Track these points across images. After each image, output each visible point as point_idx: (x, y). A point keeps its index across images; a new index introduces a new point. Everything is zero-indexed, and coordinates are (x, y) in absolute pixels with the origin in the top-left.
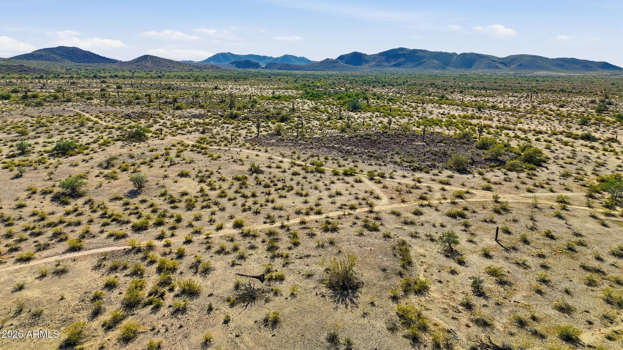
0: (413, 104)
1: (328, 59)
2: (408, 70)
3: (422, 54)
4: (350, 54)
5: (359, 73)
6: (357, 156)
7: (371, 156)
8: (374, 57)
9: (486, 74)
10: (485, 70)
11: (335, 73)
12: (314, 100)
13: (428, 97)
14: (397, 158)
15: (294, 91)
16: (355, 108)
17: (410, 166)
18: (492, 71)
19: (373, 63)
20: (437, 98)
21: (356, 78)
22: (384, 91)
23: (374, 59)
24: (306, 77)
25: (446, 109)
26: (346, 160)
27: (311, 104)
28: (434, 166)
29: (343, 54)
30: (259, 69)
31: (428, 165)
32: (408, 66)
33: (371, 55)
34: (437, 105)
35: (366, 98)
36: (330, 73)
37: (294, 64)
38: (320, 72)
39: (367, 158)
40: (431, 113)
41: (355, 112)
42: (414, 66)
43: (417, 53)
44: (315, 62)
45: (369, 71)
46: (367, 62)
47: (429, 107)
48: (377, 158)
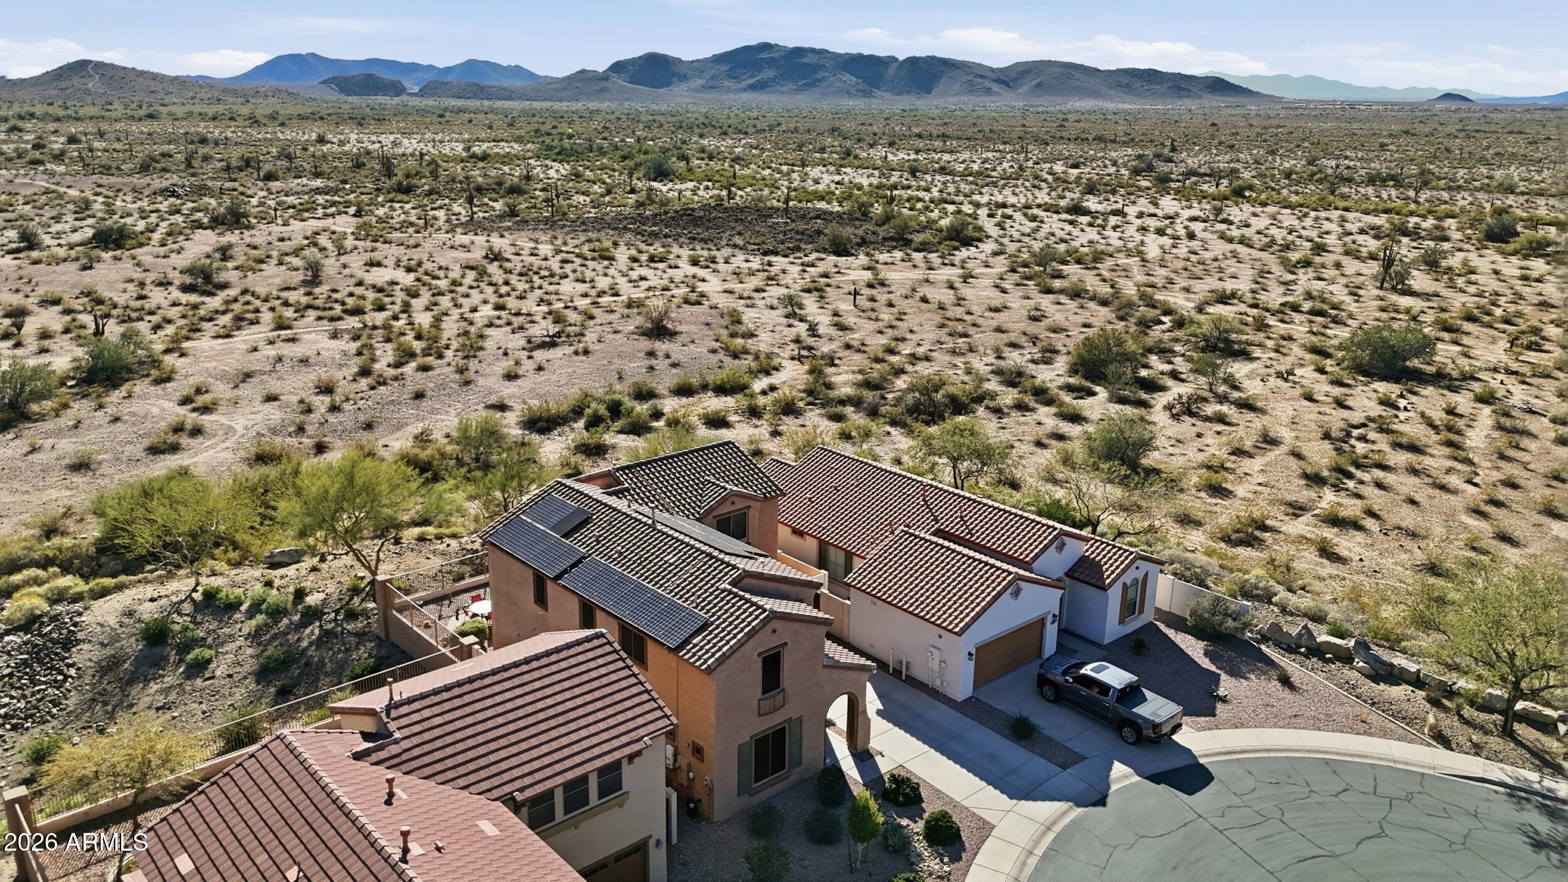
0: (785, 168)
1: (583, 71)
2: (786, 99)
3: (815, 60)
4: (640, 58)
5: (664, 107)
6: (669, 240)
7: (694, 239)
8: (699, 66)
9: (964, 107)
10: (963, 98)
11: (605, 105)
12: (568, 162)
13: (818, 155)
14: (738, 241)
15: (516, 146)
16: (661, 173)
17: (759, 250)
18: (978, 99)
19: (700, 82)
20: (835, 156)
21: (661, 118)
22: (724, 144)
23: (702, 72)
24: (534, 115)
25: (850, 174)
26: (651, 245)
27: (565, 169)
28: (799, 249)
29: (621, 59)
30: (404, 97)
31: (789, 248)
32: (785, 89)
33: (693, 62)
34: (832, 169)
35: (685, 158)
36: (593, 105)
37: (497, 84)
38: (565, 104)
39: (687, 241)
40: (817, 182)
41: (661, 181)
42: (799, 90)
43: (805, 56)
44: (552, 78)
45: (688, 100)
46: (683, 78)
47: (815, 172)
48: (705, 241)
